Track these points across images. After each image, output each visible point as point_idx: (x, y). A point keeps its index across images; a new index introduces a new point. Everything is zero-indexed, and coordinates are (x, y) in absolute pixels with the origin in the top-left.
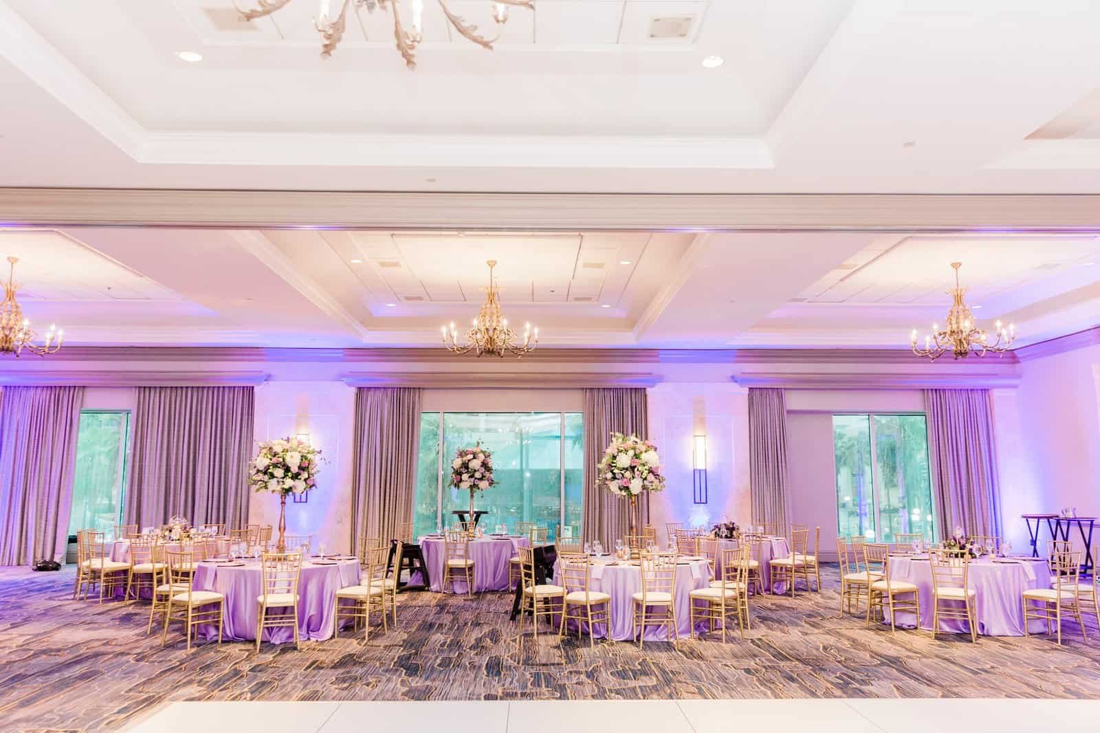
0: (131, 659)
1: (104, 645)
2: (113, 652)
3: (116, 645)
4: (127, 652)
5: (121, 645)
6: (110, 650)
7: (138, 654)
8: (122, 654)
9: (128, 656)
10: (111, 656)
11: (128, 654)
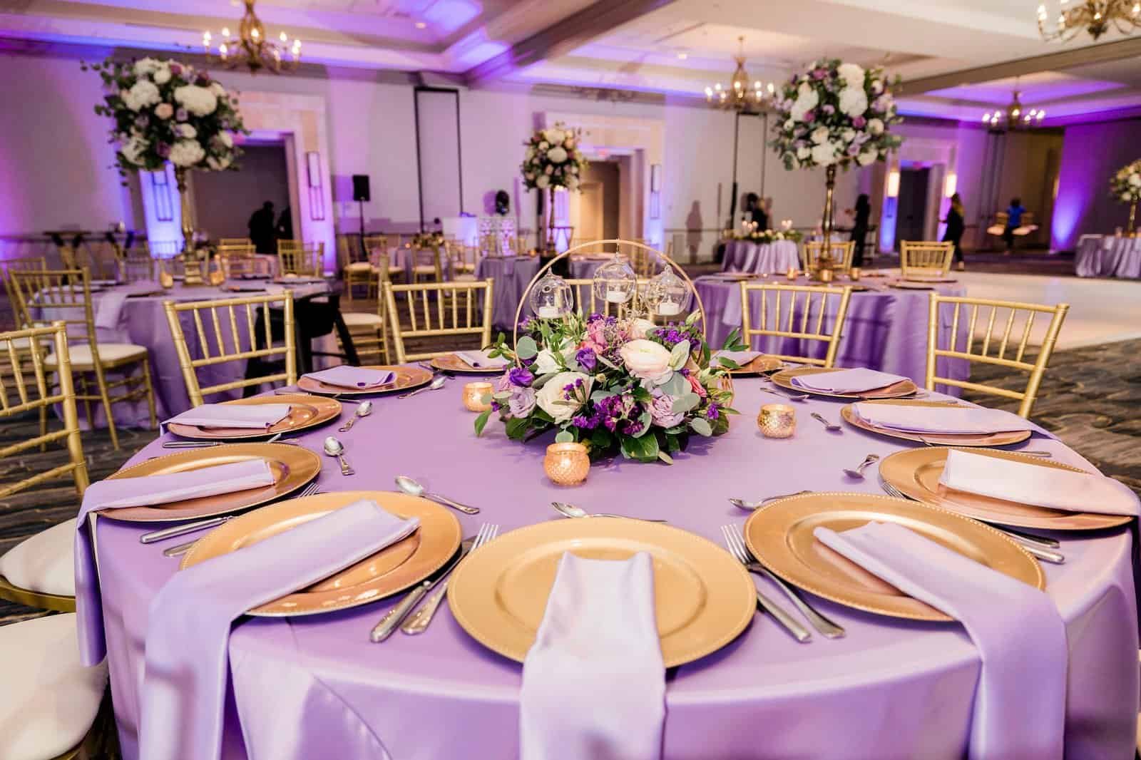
0: (1081, 387)
1: (1122, 420)
2: (1106, 402)
3: (1100, 414)
4: (1084, 399)
5: (1091, 412)
6: (1111, 406)
7: (1069, 392)
8: (1090, 397)
9: (1083, 392)
10: (1110, 397)
11: (1082, 395)
